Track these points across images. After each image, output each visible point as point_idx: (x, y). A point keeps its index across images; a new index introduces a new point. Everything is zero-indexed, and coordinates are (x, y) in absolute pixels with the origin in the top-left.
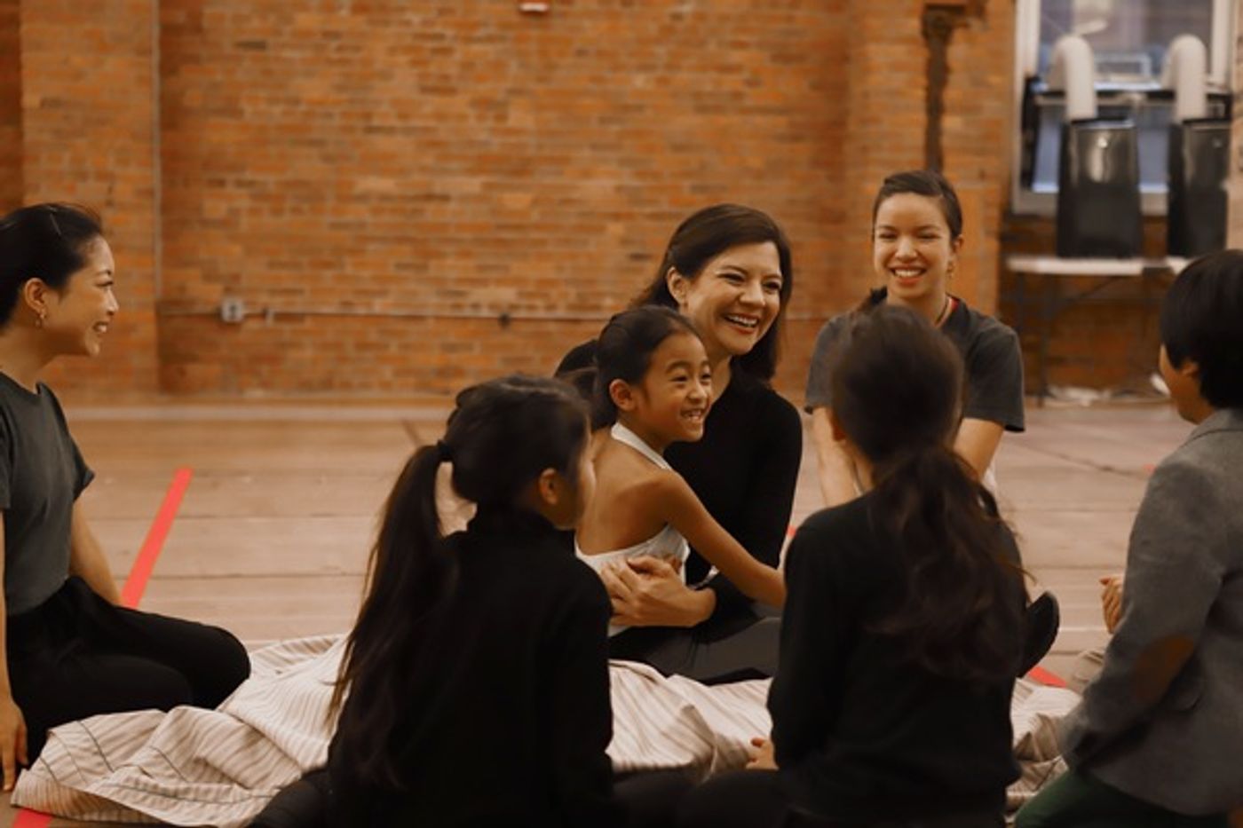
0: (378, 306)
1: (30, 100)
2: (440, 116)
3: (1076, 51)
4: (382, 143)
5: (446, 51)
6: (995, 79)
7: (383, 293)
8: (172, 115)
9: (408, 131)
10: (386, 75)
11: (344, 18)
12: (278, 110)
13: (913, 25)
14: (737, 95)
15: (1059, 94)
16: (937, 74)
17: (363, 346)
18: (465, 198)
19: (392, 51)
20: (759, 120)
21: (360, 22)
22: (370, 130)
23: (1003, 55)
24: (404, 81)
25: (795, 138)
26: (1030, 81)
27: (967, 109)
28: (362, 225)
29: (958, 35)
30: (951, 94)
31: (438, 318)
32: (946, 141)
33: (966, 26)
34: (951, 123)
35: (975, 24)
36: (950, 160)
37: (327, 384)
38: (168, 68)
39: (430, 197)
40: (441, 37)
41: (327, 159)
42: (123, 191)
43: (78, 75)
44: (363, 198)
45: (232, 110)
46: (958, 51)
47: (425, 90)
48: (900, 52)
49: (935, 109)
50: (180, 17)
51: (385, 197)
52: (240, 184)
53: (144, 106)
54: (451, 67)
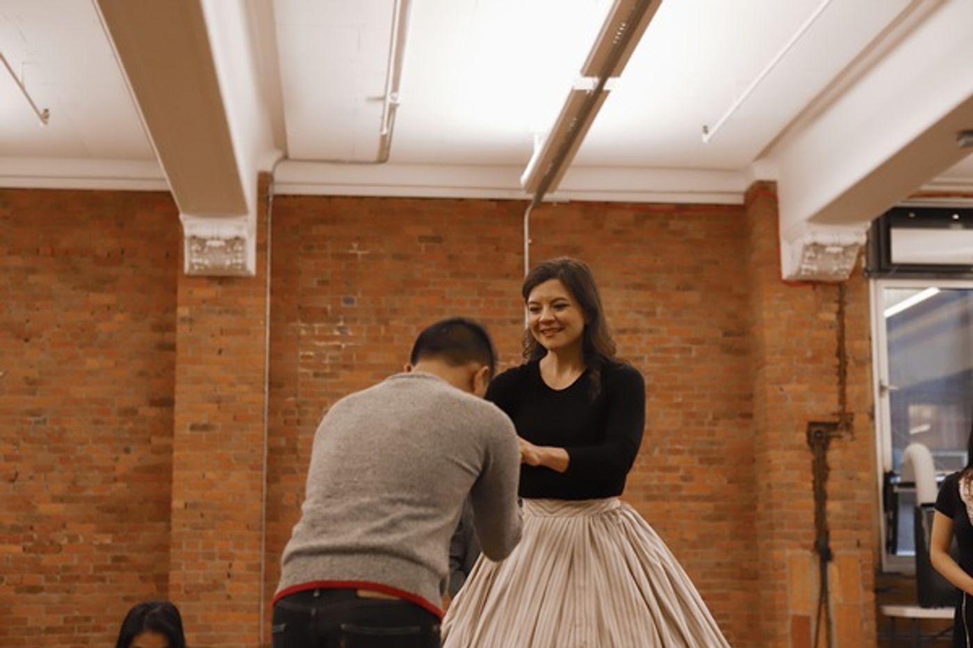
1: (177, 504)
3: (920, 454)
6: (863, 475)
8: (274, 510)
13: (802, 437)
14: (676, 488)
15: (912, 485)
16: (821, 472)
20: (692, 505)
23: (868, 457)
25: (719, 518)
26: (888, 476)
27: (843, 497)
29: (834, 443)
30: (832, 486)
32: (830, 520)
33: (840, 437)
34: (833, 506)
35: (846, 436)
36: (833, 533)
38: (272, 479)
42: (239, 567)
43: (211, 485)
46: (834, 455)
48: (792, 456)
49: (821, 497)
50: (283, 442)
53: (256, 506)
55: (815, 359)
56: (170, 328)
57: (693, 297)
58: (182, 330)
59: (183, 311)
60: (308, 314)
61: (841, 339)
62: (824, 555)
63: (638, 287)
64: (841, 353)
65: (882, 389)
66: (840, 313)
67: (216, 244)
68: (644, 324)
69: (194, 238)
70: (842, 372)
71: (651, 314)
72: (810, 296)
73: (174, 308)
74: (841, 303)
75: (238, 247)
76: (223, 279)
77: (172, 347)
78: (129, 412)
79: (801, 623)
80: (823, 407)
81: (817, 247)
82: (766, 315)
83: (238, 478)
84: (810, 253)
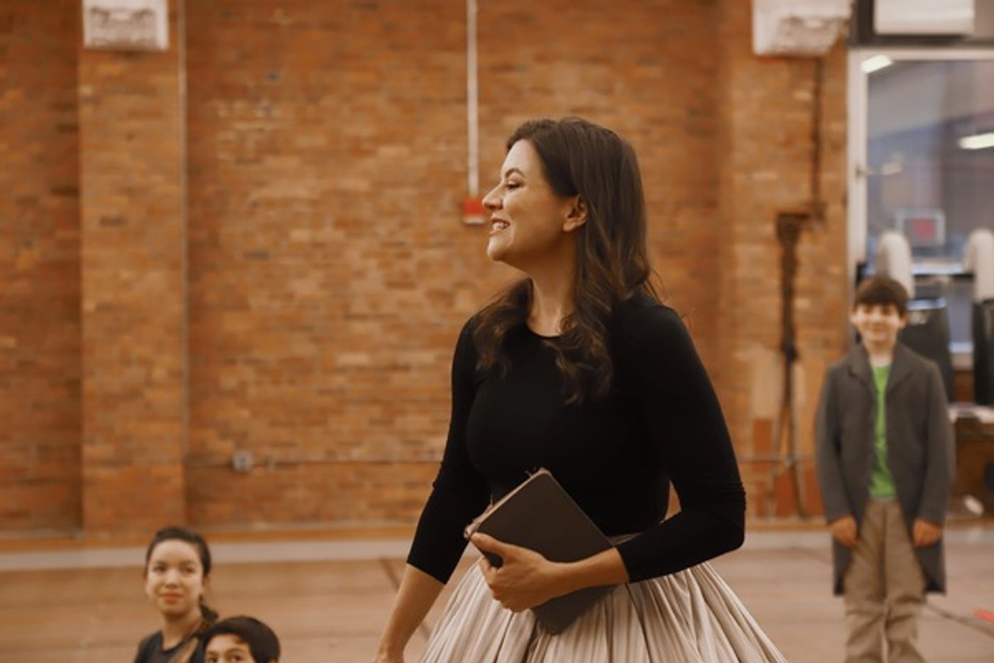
0: (357, 453)
1: (89, 305)
2: (403, 305)
3: (896, 244)
4: (359, 327)
5: (406, 255)
6: (834, 269)
7: (358, 444)
8: (196, 310)
9: (379, 317)
10: (360, 274)
11: (329, 233)
12: (277, 305)
13: (769, 229)
16: (789, 266)
17: (344, 485)
18: (423, 368)
19: (366, 255)
21: (339, 235)
22: (349, 317)
23: (840, 248)
24: (374, 279)
26: (861, 267)
27: (814, 293)
28: (342, 390)
29: (804, 235)
30: (800, 281)
31: (403, 462)
32: (798, 319)
33: (810, 228)
34: (801, 303)
35: (817, 226)
36: (801, 333)
37: (316, 516)
38: (194, 275)
39: (395, 367)
40: (401, 244)
41: (316, 340)
42: (159, 373)
43: (126, 285)
44: (342, 370)
45: (241, 305)
46: (805, 248)
47: (391, 285)
48: (759, 250)
49: (788, 292)
50: (202, 235)
51: (361, 369)
52: (249, 362)
53: (176, 307)
54: (410, 266)
55: (789, 142)
56: (71, 105)
57: (655, 72)
58: (86, 112)
59: (86, 90)
60: (228, 92)
61: (817, 120)
62: (789, 354)
63: (595, 60)
64: (816, 137)
65: (858, 173)
66: (817, 92)
67: (122, 17)
68: (602, 102)
69: (95, 11)
70: (816, 159)
71: (608, 91)
72: (784, 72)
73: (74, 83)
74: (818, 80)
75: (147, 19)
76: (131, 54)
77: (74, 129)
78: (28, 202)
79: (762, 427)
80: (794, 196)
81: (795, 21)
82: (736, 94)
83: (156, 279)
84: (787, 27)
